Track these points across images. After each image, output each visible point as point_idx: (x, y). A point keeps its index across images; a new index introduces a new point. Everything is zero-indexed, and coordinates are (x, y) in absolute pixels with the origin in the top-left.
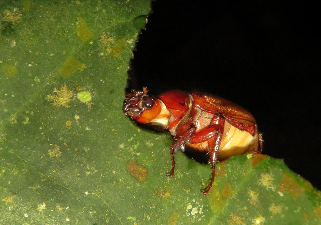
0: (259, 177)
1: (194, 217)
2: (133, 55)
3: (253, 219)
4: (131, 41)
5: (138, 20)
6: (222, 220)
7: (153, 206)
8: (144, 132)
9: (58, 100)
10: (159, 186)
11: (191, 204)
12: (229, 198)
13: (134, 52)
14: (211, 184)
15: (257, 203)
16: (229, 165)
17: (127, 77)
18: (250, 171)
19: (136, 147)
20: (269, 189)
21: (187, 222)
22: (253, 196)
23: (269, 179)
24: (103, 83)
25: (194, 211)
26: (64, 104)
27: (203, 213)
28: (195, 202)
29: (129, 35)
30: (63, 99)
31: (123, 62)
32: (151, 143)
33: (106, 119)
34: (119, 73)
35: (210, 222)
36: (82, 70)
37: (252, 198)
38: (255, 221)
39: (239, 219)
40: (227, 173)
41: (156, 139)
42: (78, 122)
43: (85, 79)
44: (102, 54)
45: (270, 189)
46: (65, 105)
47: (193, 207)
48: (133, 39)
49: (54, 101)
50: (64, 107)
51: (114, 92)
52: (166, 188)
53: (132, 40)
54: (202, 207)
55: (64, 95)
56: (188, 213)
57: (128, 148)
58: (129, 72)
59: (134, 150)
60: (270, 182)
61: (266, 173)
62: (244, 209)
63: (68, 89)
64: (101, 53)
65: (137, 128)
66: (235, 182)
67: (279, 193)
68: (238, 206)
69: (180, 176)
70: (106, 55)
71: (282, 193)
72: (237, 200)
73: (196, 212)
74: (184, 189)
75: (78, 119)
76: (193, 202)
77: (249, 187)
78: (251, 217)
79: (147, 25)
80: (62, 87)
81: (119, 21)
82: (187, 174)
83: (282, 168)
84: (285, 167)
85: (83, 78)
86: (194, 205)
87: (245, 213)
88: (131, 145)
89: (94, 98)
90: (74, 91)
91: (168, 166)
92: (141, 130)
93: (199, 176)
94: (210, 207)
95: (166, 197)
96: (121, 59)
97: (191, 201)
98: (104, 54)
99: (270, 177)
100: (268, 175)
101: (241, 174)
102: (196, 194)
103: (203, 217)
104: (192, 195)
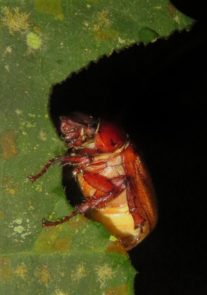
0: (102, 264)
1: (14, 233)
2: (110, 54)
3: (58, 290)
4: (122, 42)
5: (148, 32)
6: (32, 261)
8: (49, 122)
9: (10, 19)
10: (12, 177)
11: (23, 221)
12: (59, 252)
13: (114, 52)
14: (57, 223)
15: (76, 282)
16: (87, 226)
17: (86, 65)
18: (101, 250)
19: (29, 125)
20: (99, 282)
21: (4, 231)
22: (80, 271)
23: (108, 274)
24: (61, 47)
25: (19, 229)
26: (10, 27)
27: (24, 238)
28: (28, 223)
29: (126, 35)
30: (14, 23)
31: (97, 50)
32: (45, 136)
33: (30, 77)
34: (83, 55)
35: (22, 253)
36: (56, 19)
37: (77, 273)
38: (59, 293)
39: (48, 277)
40: (80, 231)
41: (53, 139)
42: (5, 54)
43: (50, 28)
44: (87, 25)
45: (100, 283)
46: (11, 30)
47: (21, 225)
48: (126, 41)
49: (6, 17)
50: (8, 30)
51: (61, 64)
52: (17, 185)
53: (124, 41)
54: (29, 233)
55: (18, 21)
56: (13, 225)
57: (21, 119)
58: (92, 63)
59: (25, 127)
60: (105, 277)
61: (111, 268)
62: (60, 274)
63: (28, 20)
64: (86, 22)
65: (47, 112)
66: (78, 245)
67: (103, 294)
68: (59, 266)
69: (39, 189)
70: (89, 29)
72: (63, 260)
73: (20, 232)
74: (30, 203)
75: (8, 52)
76: (26, 221)
77: (84, 261)
78: (59, 287)
79: (150, 44)
80: (25, 13)
81: (132, 15)
82: (47, 194)
83: (128, 278)
84: (132, 280)
85: (49, 25)
86: (24, 224)
87: (58, 278)
88: (27, 120)
89: (40, 50)
90: (31, 27)
91: (38, 170)
92: (49, 118)
93: (54, 207)
94: (36, 241)
95: (8, 191)
96: (97, 46)
97: (25, 219)
98: (89, 27)
99: (111, 273)
100: (111, 270)
101: (90, 244)
102: (35, 217)
103: (21, 241)
104: (31, 215)
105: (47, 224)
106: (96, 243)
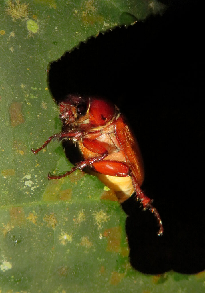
0: (98, 210)
1: (25, 187)
2: (97, 35)
3: (64, 232)
4: (106, 25)
5: (127, 17)
6: (41, 209)
7: (3, 149)
8: (49, 93)
9: (12, 9)
10: (21, 140)
11: (31, 176)
12: (63, 201)
13: (100, 34)
14: (60, 177)
15: (78, 225)
16: (85, 179)
17: (77, 45)
18: (97, 199)
19: (32, 97)
20: (96, 224)
21: (17, 185)
22: (81, 217)
23: (104, 218)
24: (56, 31)
25: (29, 183)
26: (13, 16)
27: (33, 191)
28: (36, 178)
29: (110, 19)
30: (16, 12)
31: (86, 32)
32: (46, 106)
33: (31, 57)
34: (74, 37)
35: (32, 203)
36: (50, 7)
37: (78, 218)
38: (64, 235)
39: (55, 222)
40: (79, 183)
41: (53, 108)
42: (9, 38)
43: (46, 15)
44: (76, 12)
45: (97, 226)
46: (13, 18)
47: (31, 179)
48: (110, 25)
49: (9, 8)
50: (11, 18)
51: (56, 45)
52: (25, 147)
53: (108, 24)
54: (38, 186)
55: (19, 10)
56: (23, 180)
57: (25, 92)
58: (82, 44)
59: (29, 98)
60: (102, 220)
61: (106, 213)
62: (65, 219)
63: (27, 10)
64: (76, 10)
65: (47, 86)
66: (78, 195)
67: (101, 235)
68: (63, 213)
70: (79, 15)
71: (102, 237)
72: (67, 208)
73: (30, 186)
74: (37, 161)
75: (12, 36)
76: (34, 176)
77: (84, 208)
78: (64, 230)
79: (130, 27)
80: (25, 4)
81: (114, 3)
82: (50, 153)
83: (121, 221)
84: (124, 222)
85: (45, 13)
86: (32, 179)
87: (63, 222)
88: (31, 93)
89: (38, 34)
90: (30, 15)
91: (41, 134)
92: (48, 91)
93: (57, 164)
94: (43, 192)
95: (18, 152)
96: (86, 29)
97: (33, 174)
98: (78, 13)
99: (106, 217)
100: (106, 215)
101: (88, 194)
102: (41, 173)
103: (31, 193)
104: (38, 171)
105: (52, 177)
106: (92, 193)
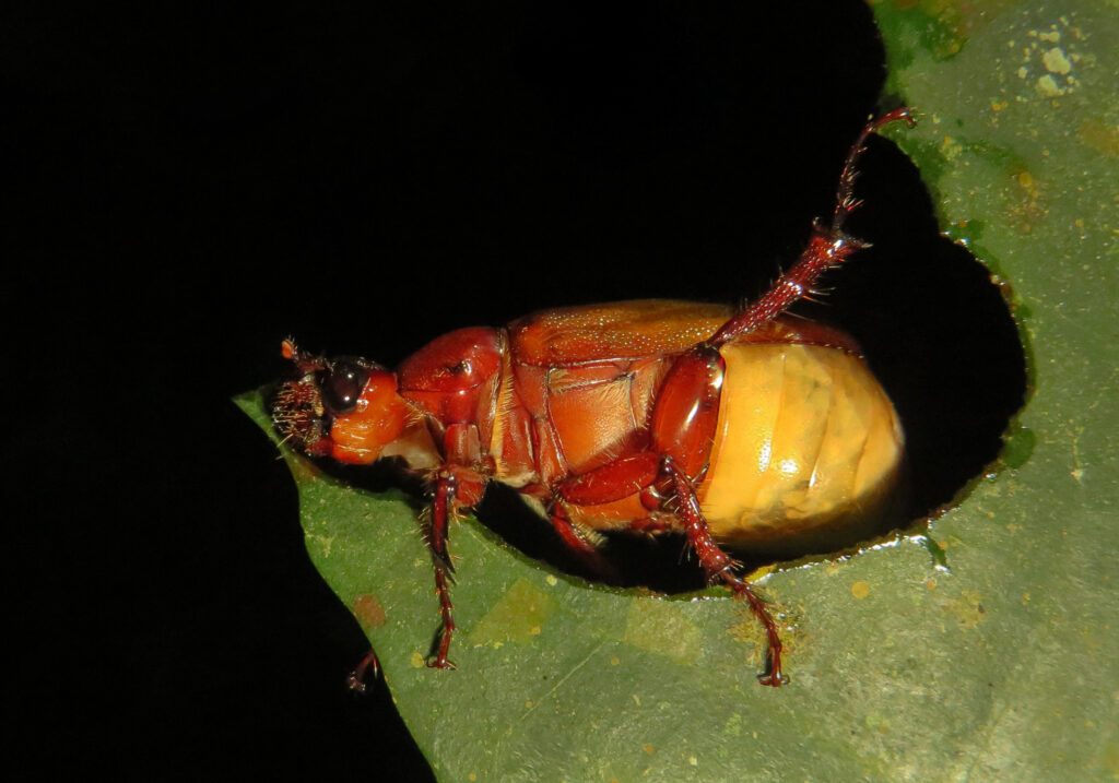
1: (1077, 57)
7: (1075, 227)
10: (1007, 222)
11: (1037, 81)
21: (1098, 81)
25: (1057, 60)
27: (1054, 27)
47: (1044, 71)
52: (1006, 194)
54: (1033, 33)
56: (1068, 85)
69: (953, 145)
73: (1057, 53)
74: (995, 120)
76: (1028, 75)
82: (937, 121)
86: (1039, 69)
95: (1035, 188)
97: (1027, 83)
102: (999, 72)
103: (1066, 23)
104: (1007, 86)
